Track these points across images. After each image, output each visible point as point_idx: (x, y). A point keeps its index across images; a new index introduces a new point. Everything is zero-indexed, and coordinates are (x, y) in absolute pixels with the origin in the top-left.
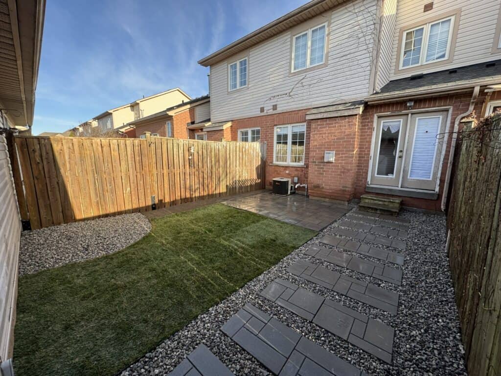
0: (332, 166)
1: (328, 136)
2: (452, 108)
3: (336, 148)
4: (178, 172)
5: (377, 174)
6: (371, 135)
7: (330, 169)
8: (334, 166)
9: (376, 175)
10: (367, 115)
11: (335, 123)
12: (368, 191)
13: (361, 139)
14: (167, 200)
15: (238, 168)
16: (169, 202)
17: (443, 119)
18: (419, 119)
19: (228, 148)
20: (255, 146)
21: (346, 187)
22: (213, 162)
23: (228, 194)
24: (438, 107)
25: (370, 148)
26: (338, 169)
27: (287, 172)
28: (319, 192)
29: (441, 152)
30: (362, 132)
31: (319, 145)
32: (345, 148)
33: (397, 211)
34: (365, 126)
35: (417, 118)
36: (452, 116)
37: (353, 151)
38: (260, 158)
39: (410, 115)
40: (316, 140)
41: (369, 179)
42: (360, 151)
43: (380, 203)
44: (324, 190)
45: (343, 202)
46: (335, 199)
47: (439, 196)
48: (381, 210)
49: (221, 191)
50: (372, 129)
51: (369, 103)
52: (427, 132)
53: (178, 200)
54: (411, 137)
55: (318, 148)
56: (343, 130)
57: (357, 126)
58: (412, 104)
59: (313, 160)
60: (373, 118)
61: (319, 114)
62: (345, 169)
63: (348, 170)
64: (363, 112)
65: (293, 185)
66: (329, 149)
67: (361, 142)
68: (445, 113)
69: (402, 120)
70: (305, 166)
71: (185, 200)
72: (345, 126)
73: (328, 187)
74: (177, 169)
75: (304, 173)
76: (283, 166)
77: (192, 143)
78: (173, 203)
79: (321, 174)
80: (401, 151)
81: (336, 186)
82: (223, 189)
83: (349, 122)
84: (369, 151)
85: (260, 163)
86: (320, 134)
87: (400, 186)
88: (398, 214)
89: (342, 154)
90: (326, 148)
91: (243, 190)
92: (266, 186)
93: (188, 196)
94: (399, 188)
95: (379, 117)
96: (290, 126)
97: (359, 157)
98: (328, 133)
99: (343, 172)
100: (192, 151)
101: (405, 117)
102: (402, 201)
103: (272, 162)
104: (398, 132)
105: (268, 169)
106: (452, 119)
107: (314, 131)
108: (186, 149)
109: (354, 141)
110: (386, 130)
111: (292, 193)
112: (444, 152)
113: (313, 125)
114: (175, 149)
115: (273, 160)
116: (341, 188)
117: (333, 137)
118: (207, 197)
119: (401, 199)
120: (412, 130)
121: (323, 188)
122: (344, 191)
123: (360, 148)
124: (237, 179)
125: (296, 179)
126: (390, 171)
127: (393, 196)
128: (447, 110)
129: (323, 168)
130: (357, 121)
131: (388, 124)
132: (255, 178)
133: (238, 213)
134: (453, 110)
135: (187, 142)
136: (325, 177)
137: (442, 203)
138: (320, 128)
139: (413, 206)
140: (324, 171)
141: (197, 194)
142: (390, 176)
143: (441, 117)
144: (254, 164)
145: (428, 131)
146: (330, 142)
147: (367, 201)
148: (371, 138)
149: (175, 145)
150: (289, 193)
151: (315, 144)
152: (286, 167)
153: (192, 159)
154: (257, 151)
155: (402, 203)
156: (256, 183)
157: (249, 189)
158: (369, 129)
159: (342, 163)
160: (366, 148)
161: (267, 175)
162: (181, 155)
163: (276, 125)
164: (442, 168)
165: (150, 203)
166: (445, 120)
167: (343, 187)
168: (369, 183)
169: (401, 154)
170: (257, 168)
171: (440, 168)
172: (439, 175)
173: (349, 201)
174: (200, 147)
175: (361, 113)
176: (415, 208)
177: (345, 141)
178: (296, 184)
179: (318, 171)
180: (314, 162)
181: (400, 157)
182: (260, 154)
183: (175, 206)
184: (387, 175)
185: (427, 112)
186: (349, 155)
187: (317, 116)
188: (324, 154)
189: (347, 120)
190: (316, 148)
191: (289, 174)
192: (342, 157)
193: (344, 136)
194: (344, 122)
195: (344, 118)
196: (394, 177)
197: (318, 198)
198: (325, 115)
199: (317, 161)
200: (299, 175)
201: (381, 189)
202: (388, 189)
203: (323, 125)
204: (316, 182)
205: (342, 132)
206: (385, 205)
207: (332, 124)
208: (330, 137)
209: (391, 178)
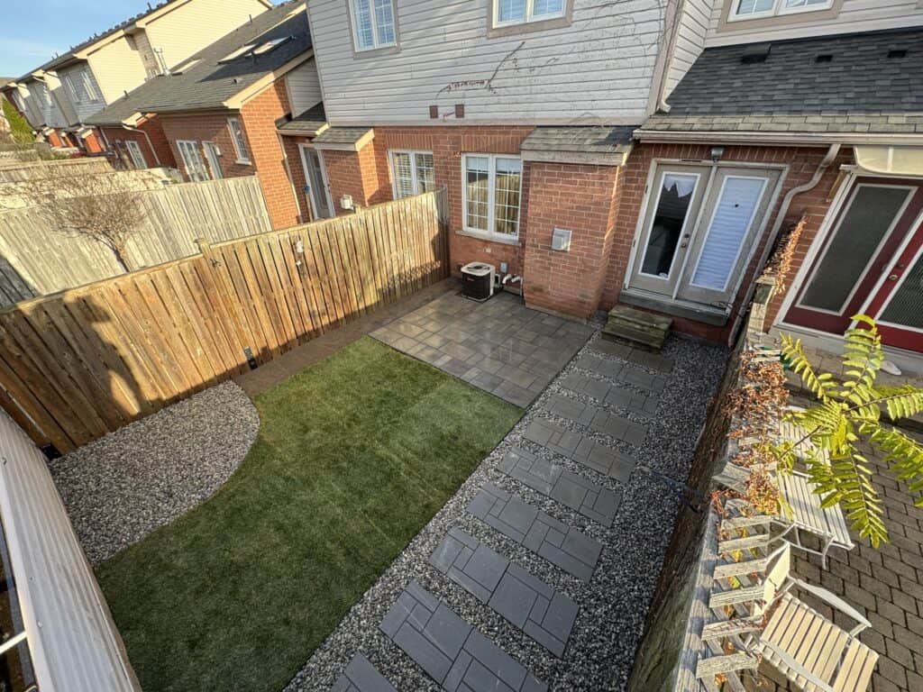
0: (566, 257)
1: (560, 200)
2: (787, 169)
3: (573, 225)
4: (282, 295)
5: (643, 271)
6: (640, 202)
7: (561, 261)
8: (569, 258)
9: (640, 273)
10: (637, 160)
11: (576, 175)
12: (622, 300)
13: (621, 206)
14: (273, 345)
15: (394, 253)
16: (277, 349)
17: (769, 186)
18: (729, 179)
19: (370, 221)
20: (424, 202)
21: (586, 297)
22: (346, 258)
23: (382, 304)
24: (766, 162)
25: (635, 226)
26: (576, 264)
27: (489, 250)
28: (541, 299)
29: (750, 248)
30: (625, 194)
31: (545, 215)
32: (590, 227)
33: (659, 346)
34: (631, 181)
35: (726, 177)
36: (783, 185)
37: (604, 235)
38: (436, 222)
39: (714, 169)
40: (539, 204)
41: (627, 281)
42: (618, 229)
43: (638, 327)
44: (549, 297)
45: (578, 320)
46: (567, 313)
47: (730, 321)
48: (634, 342)
49: (368, 303)
50: (643, 189)
51: (641, 142)
52: (737, 206)
53: (293, 340)
54: (708, 213)
55: (543, 221)
56: (589, 193)
57: (615, 189)
58: (721, 152)
59: (533, 240)
60: (647, 167)
61: (546, 153)
62: (586, 266)
63: (593, 269)
64: (627, 161)
65: (499, 276)
66: (561, 225)
67: (621, 212)
68: (775, 174)
69: (699, 175)
70: (520, 245)
71: (305, 338)
72: (593, 184)
73: (555, 293)
74: (278, 290)
75: (519, 257)
76: (481, 240)
77: (296, 233)
78: (285, 348)
79: (545, 268)
80: (687, 236)
81: (571, 293)
82: (371, 298)
83: (601, 178)
84: (633, 232)
85: (437, 231)
86: (547, 193)
87: (674, 297)
88: (658, 351)
89: (584, 238)
90: (555, 222)
91: (410, 290)
92: (452, 272)
93: (309, 327)
94: (672, 301)
95: (659, 164)
96: (492, 158)
97: (615, 241)
98: (562, 194)
99: (583, 271)
100: (300, 250)
101: (706, 170)
102: (673, 323)
103: (460, 228)
104: (689, 196)
105: (452, 239)
106: (781, 193)
107: (536, 185)
108: (287, 248)
109: (607, 218)
110: (669, 190)
111: (497, 291)
112: (753, 251)
113: (535, 174)
114: (265, 257)
115: (461, 224)
116: (578, 297)
117: (570, 204)
118: (344, 322)
119: (670, 321)
120: (713, 198)
121: (548, 293)
122: (581, 302)
123: (617, 224)
124: (396, 273)
125: (504, 266)
126: (663, 266)
127: (659, 313)
128: (781, 170)
129: (550, 259)
130: (616, 179)
131: (676, 179)
132: (428, 260)
133: (400, 363)
134: (788, 176)
135: (287, 236)
136: (553, 274)
137: (731, 334)
138: (548, 181)
139: (687, 331)
140: (551, 264)
141: (325, 321)
142: (662, 277)
143: (767, 180)
144: (426, 238)
145: (739, 204)
146: (564, 212)
147: (617, 321)
148: (638, 208)
149: (263, 248)
150: (492, 292)
151: (538, 211)
152: (486, 242)
153: (302, 264)
154: (430, 209)
155: (672, 327)
156: (433, 271)
157: (420, 286)
158: (638, 188)
159: (582, 254)
160: (628, 225)
161: (452, 251)
162: (279, 262)
163: (465, 152)
164: (745, 277)
165: (244, 359)
166: (772, 187)
167: (582, 296)
168: (627, 286)
169: (686, 240)
170: (433, 243)
171: (742, 277)
172: (737, 288)
173: (590, 318)
174: (314, 237)
175: (623, 164)
176: (691, 336)
177: (589, 215)
178: (504, 275)
179: (541, 262)
180: (533, 245)
181: (685, 246)
182: (436, 214)
183: (289, 352)
184: (658, 274)
185: (746, 168)
186: (596, 241)
187: (541, 157)
188: (552, 234)
189: (597, 173)
190: (539, 220)
191: (491, 255)
192: (583, 244)
193: (591, 204)
194: (592, 177)
195: (593, 167)
196: (668, 279)
197: (539, 308)
198: (558, 158)
199: (539, 245)
200: (510, 260)
201: (644, 300)
202: (655, 301)
203: (553, 174)
204: (538, 282)
205: (587, 197)
206: (643, 330)
207: (570, 176)
208: (564, 203)
209: (663, 280)
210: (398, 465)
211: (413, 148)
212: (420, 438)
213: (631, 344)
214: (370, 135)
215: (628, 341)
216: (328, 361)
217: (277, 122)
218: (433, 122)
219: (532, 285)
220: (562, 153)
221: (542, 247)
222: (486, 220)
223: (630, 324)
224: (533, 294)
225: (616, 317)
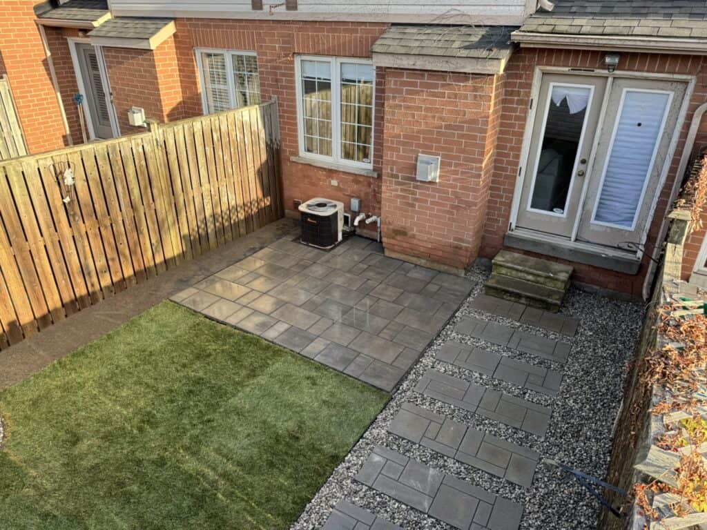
0: (434, 190)
1: (425, 117)
2: (694, 82)
3: (443, 149)
4: (41, 245)
5: (532, 207)
6: (525, 119)
7: (428, 196)
8: (439, 191)
9: (529, 208)
10: (517, 68)
11: (443, 86)
12: (508, 244)
13: (502, 125)
14: (26, 318)
15: (206, 186)
16: (31, 323)
17: (674, 101)
18: (628, 92)
19: (171, 142)
20: (246, 118)
21: (463, 241)
22: (136, 192)
23: (189, 257)
24: (668, 73)
25: (519, 149)
26: (448, 199)
27: (334, 183)
28: (405, 245)
29: (659, 175)
30: (504, 109)
31: (405, 136)
32: (463, 151)
33: (559, 302)
34: (511, 93)
35: (625, 90)
36: (691, 100)
37: (481, 161)
38: (263, 146)
39: (610, 80)
40: (398, 122)
41: (513, 219)
42: (498, 154)
43: (530, 277)
44: (415, 242)
45: (453, 270)
46: (438, 262)
47: (642, 268)
48: (527, 297)
49: (169, 255)
50: (527, 103)
51: (522, 46)
52: (639, 125)
53: (56, 310)
54: (606, 132)
55: (404, 144)
56: (460, 108)
57: (492, 103)
58: (617, 60)
59: (392, 170)
60: (531, 77)
61: (404, 58)
62: (460, 201)
63: (469, 205)
64: (506, 69)
65: (349, 215)
66: (427, 149)
67: (501, 132)
68: (681, 87)
69: (593, 87)
70: (375, 175)
71: (74, 305)
72: (466, 97)
74: (35, 238)
75: (374, 191)
76: (324, 169)
77: (64, 159)
78: (44, 321)
79: (408, 204)
80: (583, 162)
81: (443, 236)
82: (173, 247)
83: (475, 89)
84: (518, 156)
85: (264, 157)
86: (408, 108)
87: (573, 238)
88: (558, 308)
89: (456, 165)
90: (418, 146)
91: (229, 235)
92: (287, 211)
93: (81, 291)
94: (571, 244)
95: (544, 74)
96: (335, 63)
97: (496, 168)
98: (427, 110)
99: (457, 208)
100: (69, 181)
101: (600, 81)
102: (574, 271)
103: (296, 154)
104: (583, 112)
105: (286, 169)
106: (689, 110)
107: (394, 98)
108: (50, 180)
109: (484, 139)
110: (558, 105)
111: (347, 236)
112: (663, 179)
113: (391, 83)
115: (297, 148)
116: (452, 241)
117: (436, 122)
118: (134, 282)
119: (570, 268)
120: (611, 115)
121: (414, 236)
122: (456, 247)
123: (498, 147)
124: (208, 212)
125: (355, 203)
126: (558, 201)
127: (557, 259)
128: (686, 83)
129: (414, 193)
130: (493, 91)
131: (566, 92)
132: (254, 196)
134: (696, 89)
135: (50, 162)
136: (418, 213)
137: (645, 284)
138: (409, 92)
139: (593, 282)
140: (416, 200)
141: (106, 281)
142: (557, 213)
143: (672, 94)
144: (250, 165)
145: (642, 123)
146: (431, 132)
147: (504, 271)
148: (523, 127)
150: (340, 237)
151: (396, 131)
152: (331, 172)
153: (71, 202)
154: (254, 128)
155: (573, 276)
156: (260, 211)
157: (242, 231)
158: (520, 102)
159: (455, 187)
160: (512, 149)
163: (299, 54)
164: (656, 211)
166: (678, 103)
167: (455, 239)
168: (513, 226)
169: (582, 167)
170: (260, 173)
171: (652, 212)
172: (648, 225)
173: (467, 269)
174: (90, 163)
175: (501, 72)
176: (597, 288)
177: (462, 136)
178: (355, 214)
179: (404, 197)
180: (393, 176)
181: (582, 174)
182: (262, 135)
183: (51, 327)
184: (552, 210)
185: (646, 79)
186: (472, 169)
187: (399, 62)
188: (416, 160)
189: (470, 83)
190: (399, 143)
191: (338, 189)
192: (456, 172)
193: (465, 122)
194: (464, 87)
195: (465, 76)
196: (564, 216)
197: (402, 257)
198: (420, 64)
199: (400, 175)
200: (362, 195)
201: (536, 243)
202: (549, 244)
203: (415, 84)
204: (400, 222)
205: (458, 112)
206: (538, 282)
207: (436, 86)
208: (430, 121)
209: (559, 218)
210: (213, 484)
211: (229, 48)
212: (245, 442)
213: (523, 301)
214: (170, 29)
215: (519, 296)
216: (109, 337)
217: (36, 8)
218: (258, 15)
219: (391, 227)
220: (426, 58)
221: (403, 178)
222: (329, 143)
223: (520, 274)
224: (393, 238)
225: (501, 266)
